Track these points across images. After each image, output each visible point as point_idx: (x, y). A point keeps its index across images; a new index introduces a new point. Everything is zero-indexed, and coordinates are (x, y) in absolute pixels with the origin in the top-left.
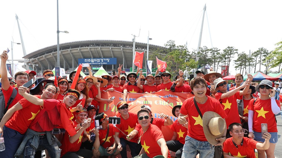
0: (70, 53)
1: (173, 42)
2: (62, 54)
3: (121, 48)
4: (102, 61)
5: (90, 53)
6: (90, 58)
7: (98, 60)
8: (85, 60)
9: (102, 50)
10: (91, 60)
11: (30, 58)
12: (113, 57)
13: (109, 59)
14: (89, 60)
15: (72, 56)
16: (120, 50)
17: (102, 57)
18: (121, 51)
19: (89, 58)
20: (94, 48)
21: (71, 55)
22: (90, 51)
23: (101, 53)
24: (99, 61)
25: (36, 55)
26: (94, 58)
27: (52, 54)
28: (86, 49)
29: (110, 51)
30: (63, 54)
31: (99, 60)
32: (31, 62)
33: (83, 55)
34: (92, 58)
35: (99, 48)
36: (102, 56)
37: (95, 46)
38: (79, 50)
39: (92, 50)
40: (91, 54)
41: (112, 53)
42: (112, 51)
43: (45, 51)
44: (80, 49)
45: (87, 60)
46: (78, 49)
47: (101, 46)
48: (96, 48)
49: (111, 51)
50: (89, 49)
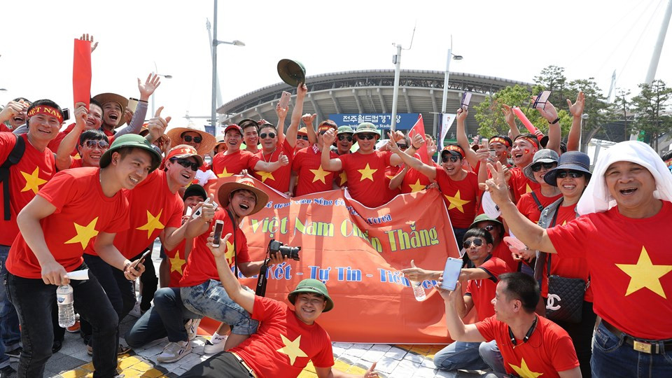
0: (312, 102)
1: (558, 71)
3: (429, 90)
4: (384, 121)
5: (357, 101)
6: (356, 113)
7: (374, 117)
8: (345, 117)
9: (384, 94)
10: (357, 118)
11: (228, 112)
12: (409, 112)
13: (400, 117)
14: (354, 117)
15: (316, 109)
16: (428, 96)
17: (384, 112)
18: (430, 98)
19: (354, 114)
20: (366, 90)
21: (314, 105)
22: (355, 97)
23: (381, 100)
24: (377, 121)
25: (242, 105)
26: (365, 112)
27: (272, 104)
28: (347, 92)
29: (403, 96)
31: (377, 117)
32: (230, 121)
33: (339, 105)
34: (360, 112)
35: (378, 90)
36: (383, 108)
37: (368, 85)
38: (331, 93)
39: (362, 94)
40: (358, 105)
41: (407, 101)
42: (409, 97)
43: (260, 97)
44: (333, 91)
45: (349, 118)
46: (328, 92)
47: (383, 85)
48: (371, 90)
49: (406, 97)
50: (354, 91)
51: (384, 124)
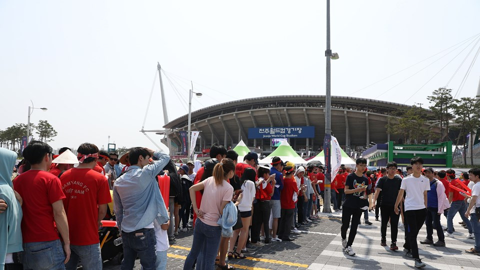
0: (236, 119)
1: (448, 92)
2: (222, 119)
4: (289, 132)
5: (269, 118)
6: (269, 127)
7: (282, 129)
8: (261, 130)
9: (289, 113)
10: (269, 130)
11: (173, 128)
12: (308, 125)
13: (301, 129)
14: (267, 130)
15: (238, 124)
16: (321, 113)
17: (289, 126)
19: (267, 128)
20: (276, 110)
21: (237, 121)
22: (268, 115)
23: (287, 117)
24: (284, 132)
25: (183, 122)
26: (275, 126)
27: (206, 121)
28: (262, 112)
29: (304, 114)
30: (224, 121)
31: (284, 129)
32: (175, 133)
33: (256, 121)
34: (272, 126)
35: (285, 110)
36: (289, 123)
37: (278, 107)
38: (250, 113)
39: (273, 113)
40: (270, 121)
41: (306, 117)
42: (307, 114)
43: (197, 116)
44: (251, 111)
45: (263, 130)
46: (249, 112)
47: (288, 106)
48: (280, 110)
49: (306, 115)
50: (267, 111)
51: (289, 134)
